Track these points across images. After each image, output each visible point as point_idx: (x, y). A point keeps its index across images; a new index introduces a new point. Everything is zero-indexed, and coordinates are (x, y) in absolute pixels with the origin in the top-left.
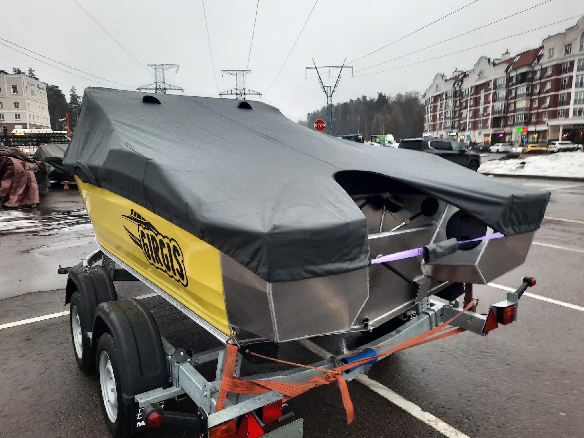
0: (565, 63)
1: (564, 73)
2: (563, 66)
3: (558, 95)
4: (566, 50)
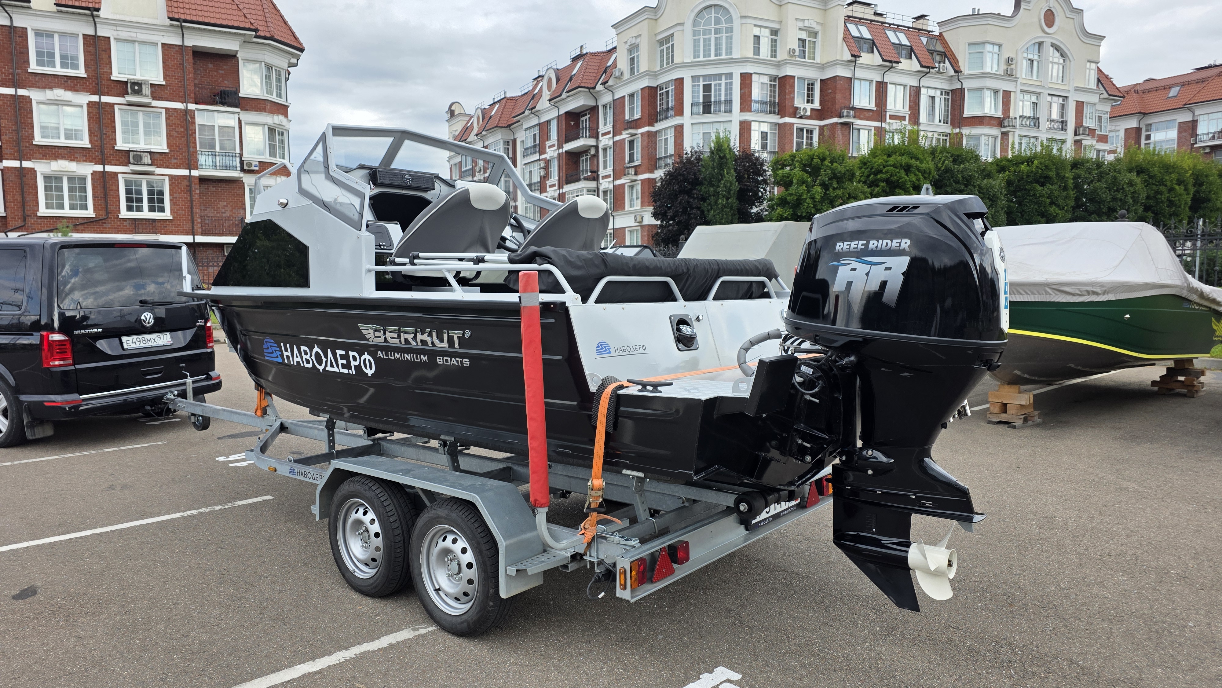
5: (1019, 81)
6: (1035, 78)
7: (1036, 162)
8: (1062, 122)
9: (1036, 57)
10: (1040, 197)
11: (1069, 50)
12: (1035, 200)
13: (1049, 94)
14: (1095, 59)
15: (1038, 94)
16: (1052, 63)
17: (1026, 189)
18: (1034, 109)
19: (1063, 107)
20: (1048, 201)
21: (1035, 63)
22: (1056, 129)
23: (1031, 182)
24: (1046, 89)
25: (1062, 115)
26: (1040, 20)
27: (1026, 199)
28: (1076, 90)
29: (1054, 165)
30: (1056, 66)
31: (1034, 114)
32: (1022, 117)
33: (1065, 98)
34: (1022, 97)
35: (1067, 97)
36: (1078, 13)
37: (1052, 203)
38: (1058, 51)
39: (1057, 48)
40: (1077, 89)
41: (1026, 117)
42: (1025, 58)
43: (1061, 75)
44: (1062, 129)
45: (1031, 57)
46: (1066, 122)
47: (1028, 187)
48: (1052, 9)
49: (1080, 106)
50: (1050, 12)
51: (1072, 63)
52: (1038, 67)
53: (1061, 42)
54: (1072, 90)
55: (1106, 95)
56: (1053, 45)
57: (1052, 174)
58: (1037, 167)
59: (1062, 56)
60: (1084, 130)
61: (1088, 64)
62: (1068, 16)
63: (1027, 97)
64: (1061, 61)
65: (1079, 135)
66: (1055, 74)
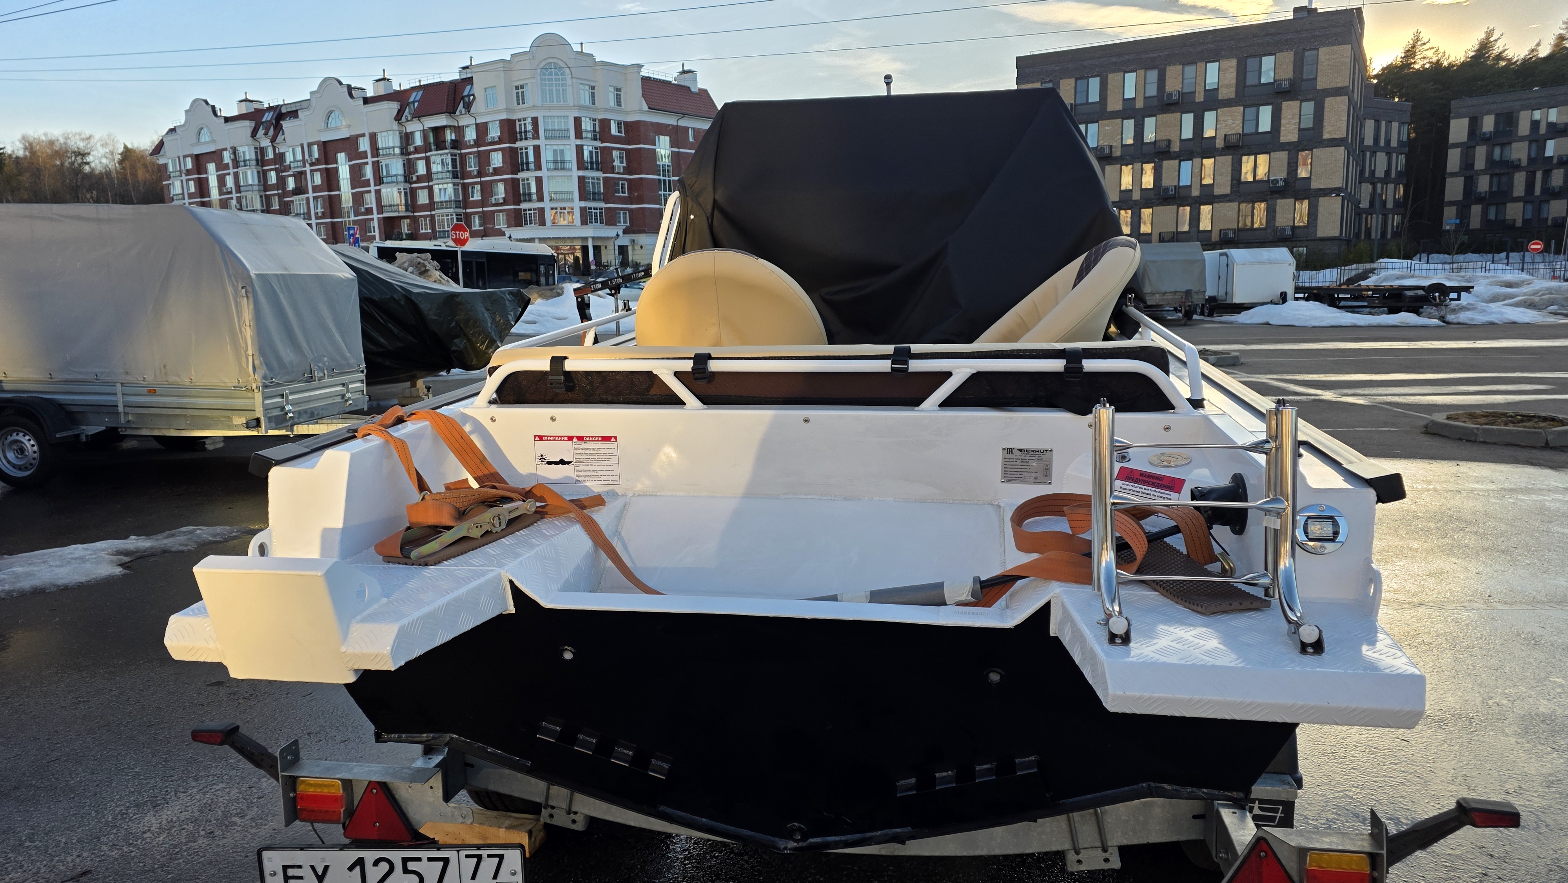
0: (520, 120)
1: (521, 139)
2: (518, 123)
3: (518, 179)
4: (518, 97)
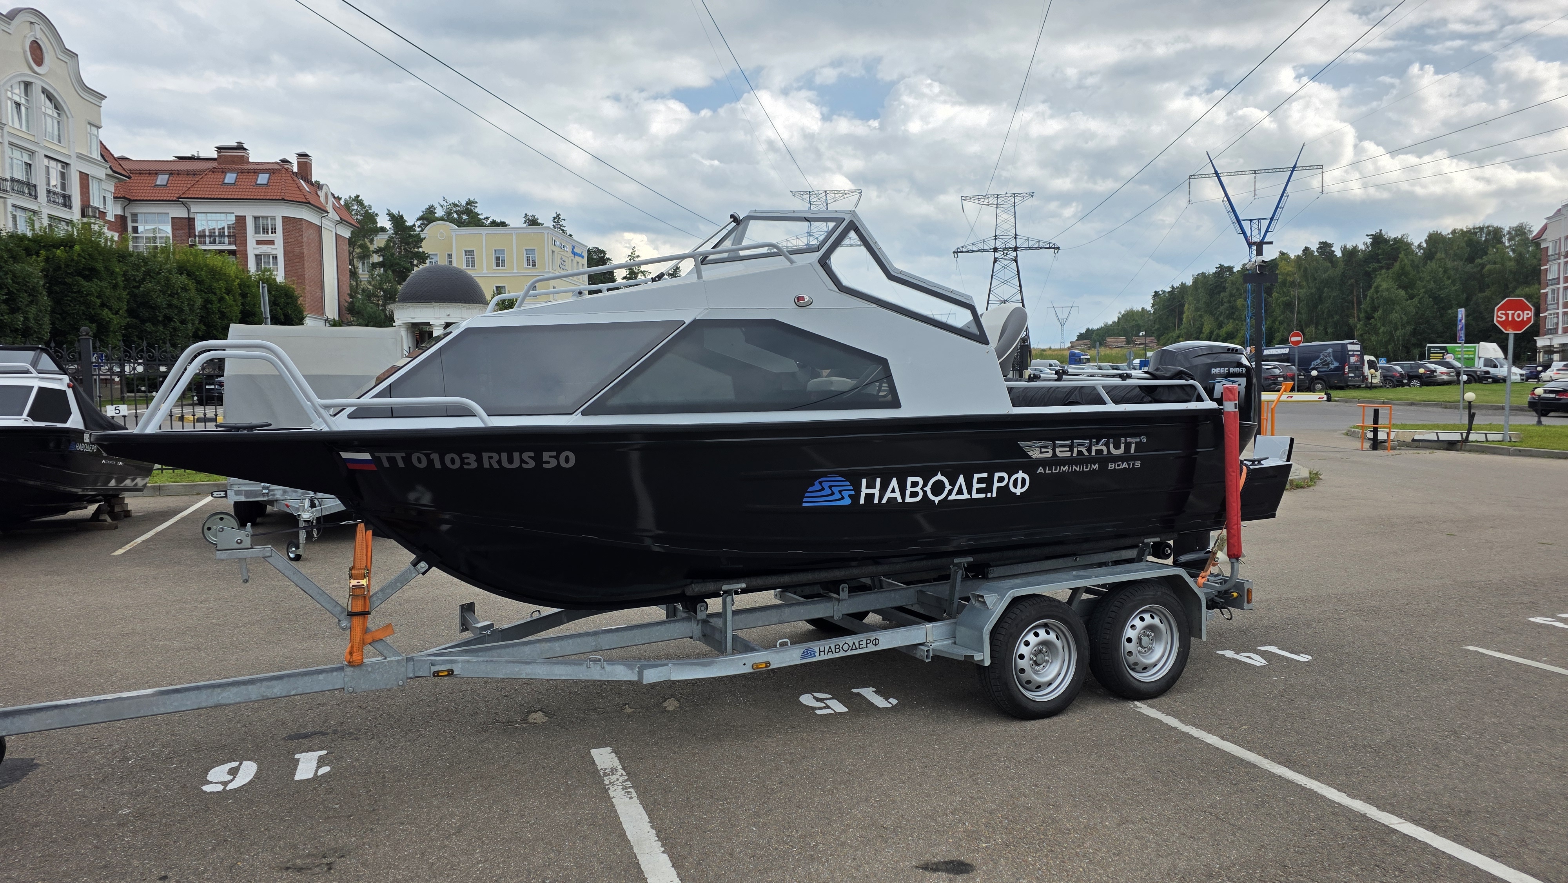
5: (6, 129)
6: (24, 129)
7: (77, 247)
8: (64, 196)
9: (23, 101)
10: (87, 295)
11: (65, 103)
12: (81, 299)
13: (46, 156)
14: (97, 123)
15: (32, 153)
16: (45, 114)
17: (65, 283)
18: (27, 172)
19: (63, 175)
20: (98, 301)
21: (23, 109)
22: (58, 204)
23: (71, 274)
24: (41, 147)
25: (63, 187)
26: (24, 52)
27: (67, 296)
28: (78, 157)
29: (100, 254)
30: (49, 120)
31: (28, 179)
32: (13, 180)
33: (66, 165)
34: (10, 152)
35: (67, 164)
36: (72, 57)
37: (103, 305)
38: (50, 100)
39: (50, 97)
40: (80, 156)
41: (18, 181)
42: (9, 98)
43: (56, 133)
44: (65, 205)
45: (17, 99)
46: (69, 197)
47: (69, 280)
48: (38, 41)
49: (84, 178)
50: (35, 45)
51: (70, 120)
52: (27, 115)
53: (55, 90)
54: (74, 156)
55: (110, 172)
56: (44, 91)
57: (100, 266)
58: (79, 255)
59: (56, 108)
60: (93, 212)
61: (89, 126)
62: (60, 57)
63: (17, 154)
64: (56, 115)
65: (88, 216)
66: (49, 129)
